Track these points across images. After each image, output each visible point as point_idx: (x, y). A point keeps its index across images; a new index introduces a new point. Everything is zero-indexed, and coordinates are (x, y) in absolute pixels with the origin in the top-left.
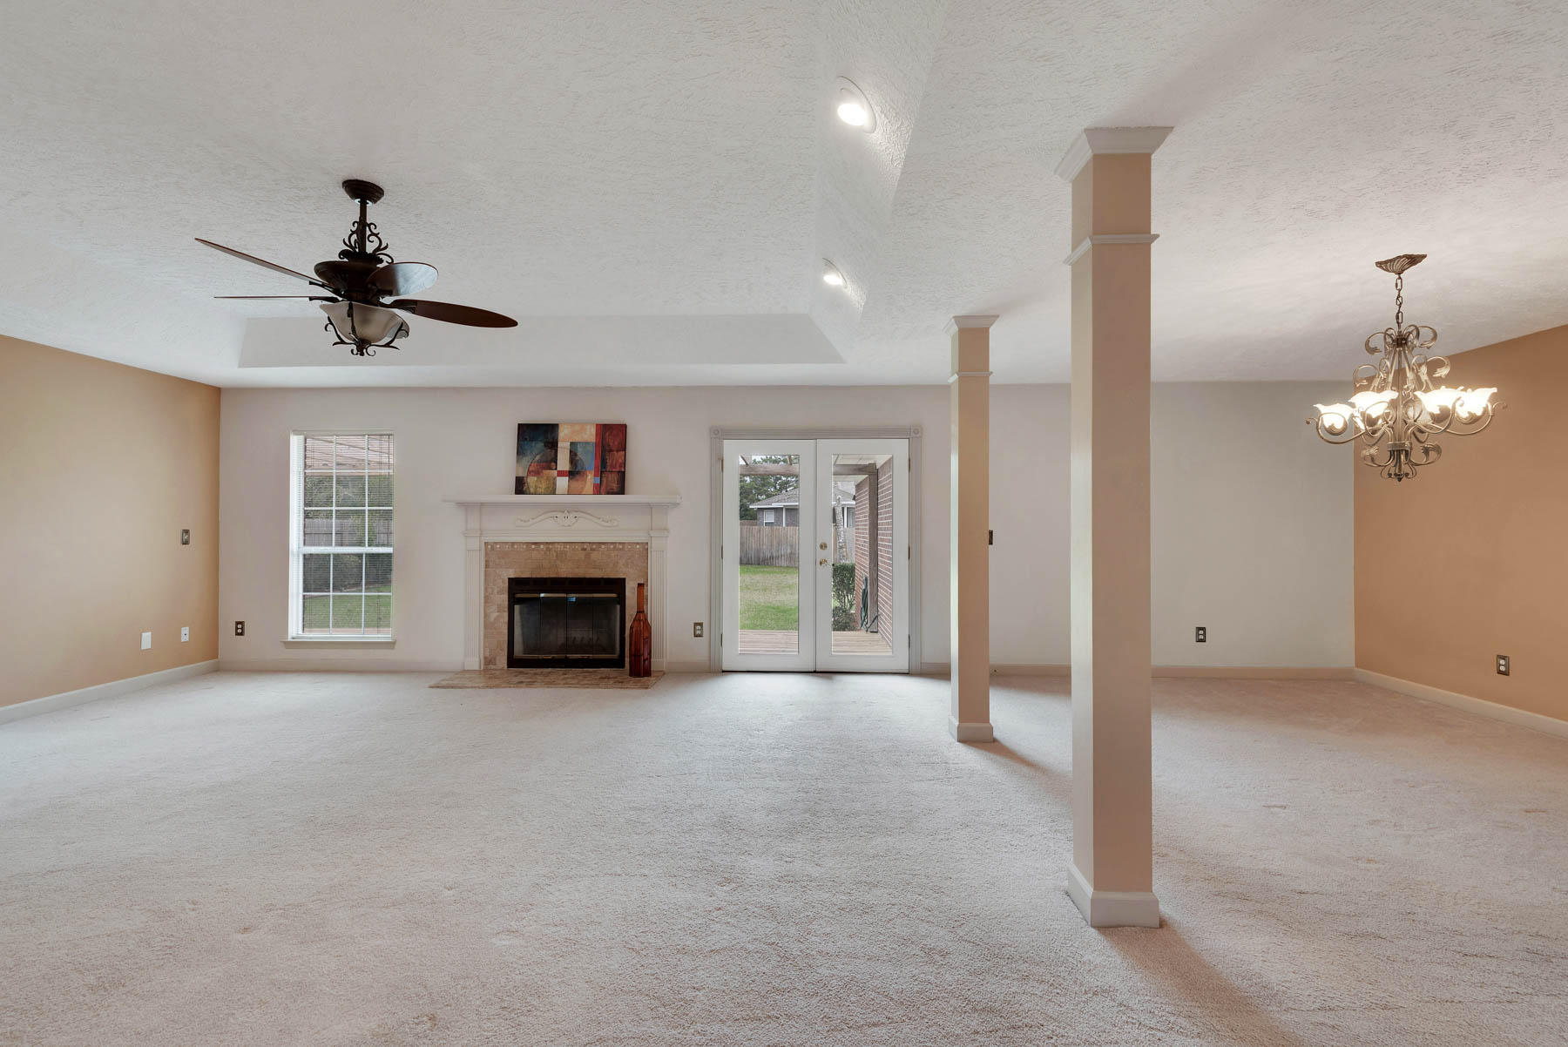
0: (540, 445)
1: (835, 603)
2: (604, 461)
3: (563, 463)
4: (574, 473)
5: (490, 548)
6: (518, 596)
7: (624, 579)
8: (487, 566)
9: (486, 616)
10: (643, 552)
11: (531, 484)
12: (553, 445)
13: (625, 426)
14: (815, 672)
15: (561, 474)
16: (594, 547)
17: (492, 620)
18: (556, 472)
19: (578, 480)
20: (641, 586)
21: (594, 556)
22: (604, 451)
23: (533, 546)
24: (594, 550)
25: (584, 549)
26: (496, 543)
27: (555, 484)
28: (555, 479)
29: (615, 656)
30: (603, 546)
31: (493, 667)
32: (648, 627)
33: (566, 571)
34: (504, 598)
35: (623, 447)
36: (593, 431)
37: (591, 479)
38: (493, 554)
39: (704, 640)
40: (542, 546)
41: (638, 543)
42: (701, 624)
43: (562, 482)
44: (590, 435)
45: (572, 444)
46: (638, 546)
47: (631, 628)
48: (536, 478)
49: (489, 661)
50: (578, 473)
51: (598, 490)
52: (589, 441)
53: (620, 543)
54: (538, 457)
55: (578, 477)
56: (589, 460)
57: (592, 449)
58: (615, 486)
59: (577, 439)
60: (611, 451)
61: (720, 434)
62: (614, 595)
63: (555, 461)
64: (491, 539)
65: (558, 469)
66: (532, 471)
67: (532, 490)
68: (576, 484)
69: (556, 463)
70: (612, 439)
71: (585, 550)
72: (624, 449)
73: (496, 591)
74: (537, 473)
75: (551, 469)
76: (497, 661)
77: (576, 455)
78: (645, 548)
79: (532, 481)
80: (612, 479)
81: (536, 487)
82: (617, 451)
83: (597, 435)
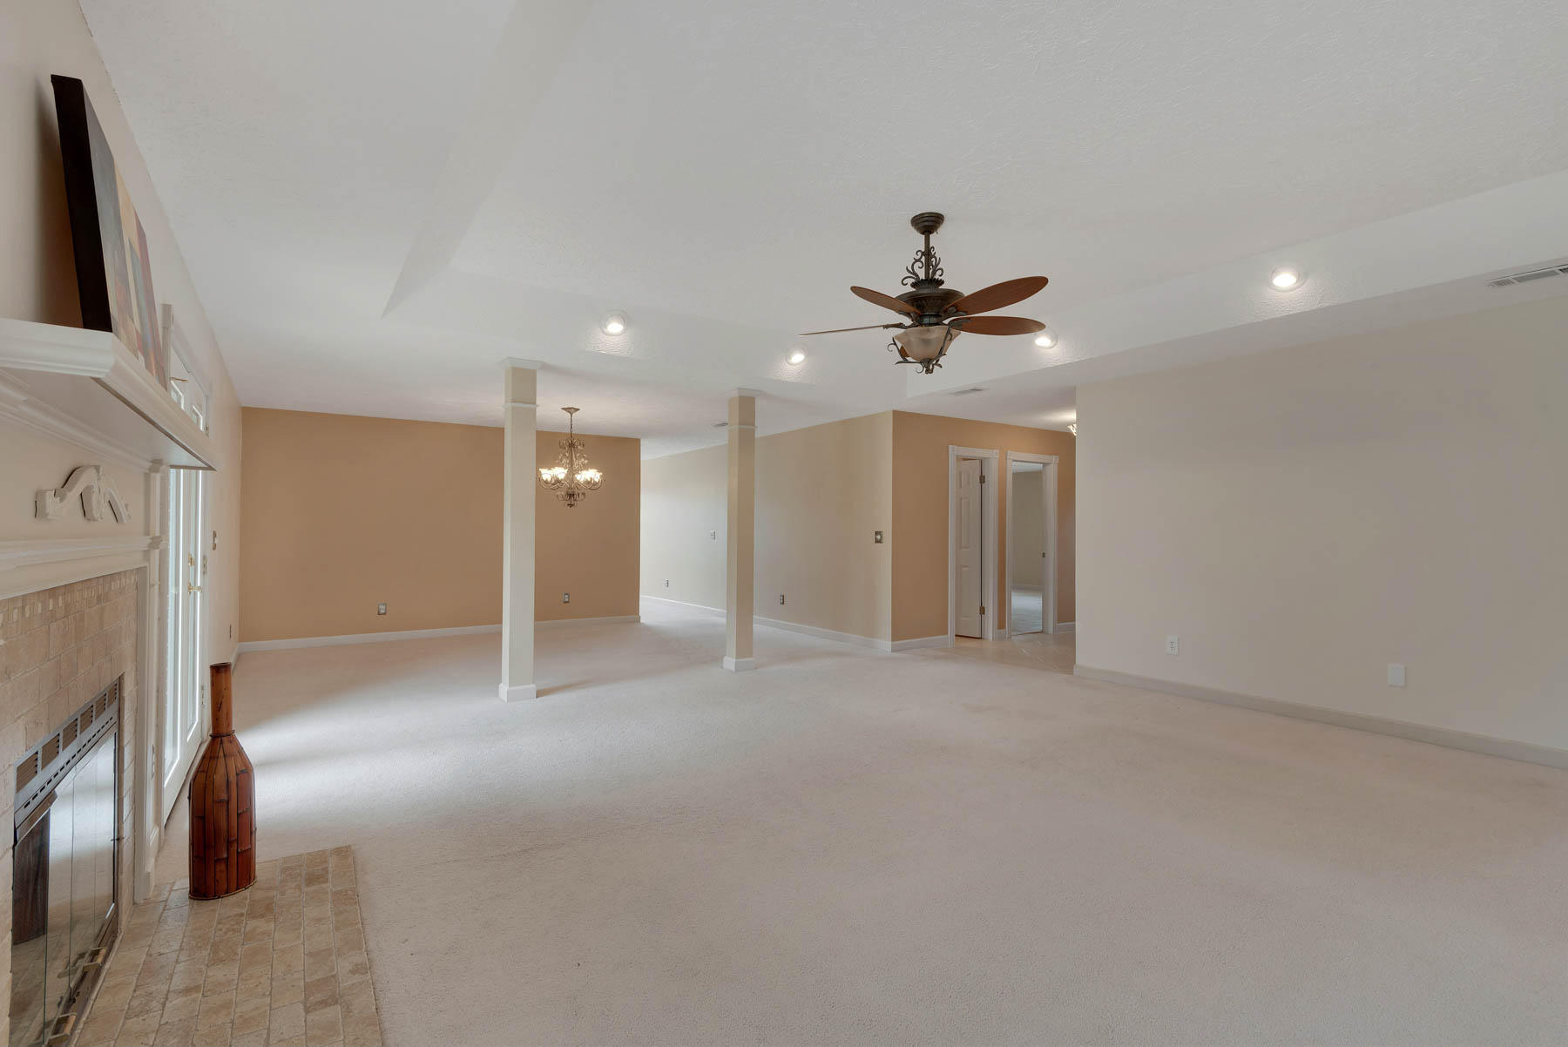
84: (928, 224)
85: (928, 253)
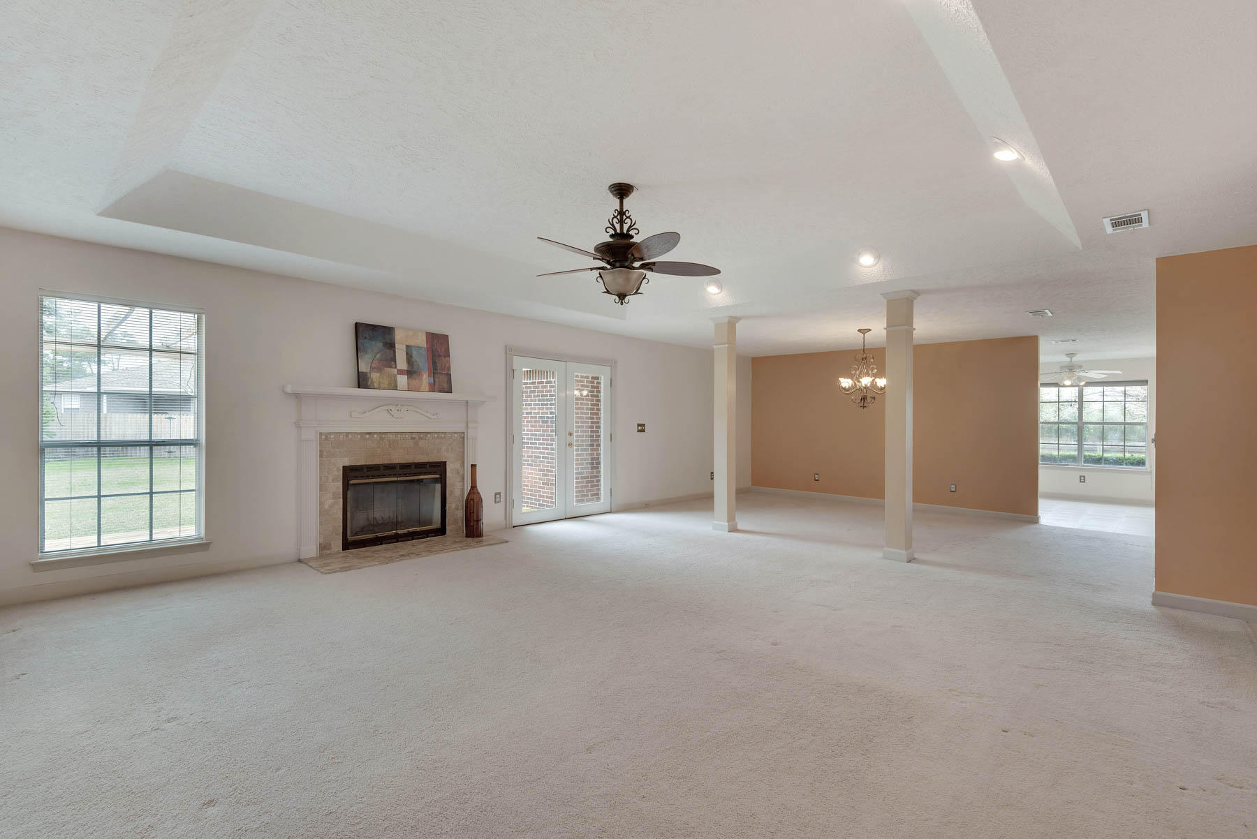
0: (380, 345)
2: (435, 364)
3: (402, 363)
4: (411, 372)
5: (325, 438)
6: (352, 482)
7: (446, 463)
8: (321, 456)
9: (321, 504)
10: (461, 440)
11: (375, 380)
12: (391, 346)
13: (446, 336)
14: (566, 519)
15: (401, 372)
16: (422, 436)
17: (326, 507)
18: (396, 370)
19: (415, 379)
21: (421, 443)
22: (434, 356)
23: (367, 436)
24: (421, 438)
25: (412, 438)
26: (330, 433)
27: (396, 381)
28: (395, 377)
30: (429, 436)
31: (328, 552)
32: (478, 498)
33: (398, 457)
34: (338, 486)
35: (448, 354)
36: (424, 338)
37: (426, 379)
38: (328, 443)
39: (501, 505)
40: (375, 436)
41: (456, 433)
42: (499, 493)
43: (402, 380)
44: (421, 341)
45: (408, 347)
46: (456, 435)
48: (378, 375)
49: (323, 547)
50: (415, 372)
51: (432, 389)
52: (421, 346)
53: (442, 433)
54: (378, 356)
55: (415, 376)
56: (422, 361)
57: (424, 352)
58: (444, 386)
59: (411, 343)
60: (439, 356)
61: (512, 352)
62: (438, 476)
63: (394, 359)
64: (325, 430)
65: (398, 367)
66: (375, 368)
67: (376, 385)
68: (414, 383)
69: (395, 362)
70: (438, 345)
71: (414, 438)
73: (330, 479)
74: (379, 370)
75: (391, 367)
76: (333, 546)
77: (411, 356)
78: (462, 437)
79: (375, 376)
80: (441, 380)
81: (379, 383)
82: (445, 357)
83: (427, 342)
84: (622, 191)
85: (621, 213)
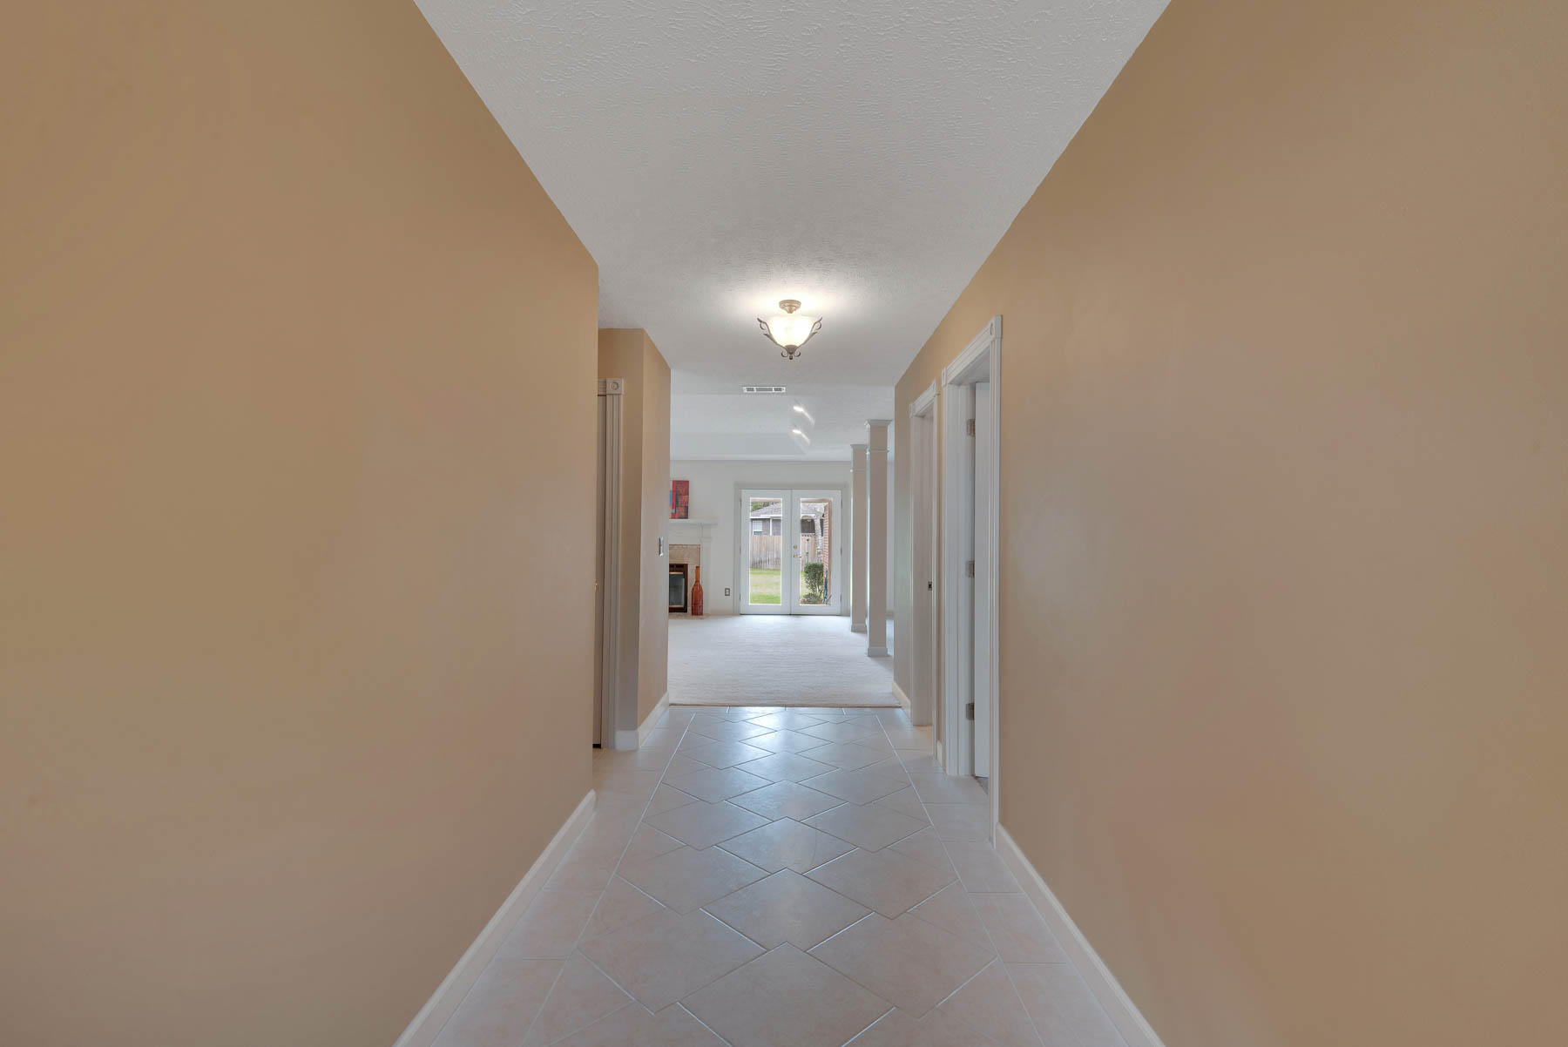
1: (808, 591)
2: (677, 501)
7: (687, 565)
10: (698, 549)
13: (688, 482)
14: (790, 615)
20: (698, 567)
22: (677, 495)
29: (682, 606)
32: (701, 590)
35: (687, 493)
36: (671, 483)
39: (730, 597)
41: (695, 545)
42: (729, 589)
44: (669, 485)
46: (695, 547)
47: (693, 589)
51: (674, 516)
52: (669, 488)
53: (687, 545)
57: (670, 493)
58: (683, 514)
60: (681, 495)
61: (740, 486)
62: (682, 573)
70: (681, 489)
72: (688, 494)
78: (699, 547)
80: (681, 510)
82: (684, 496)
83: (673, 486)
